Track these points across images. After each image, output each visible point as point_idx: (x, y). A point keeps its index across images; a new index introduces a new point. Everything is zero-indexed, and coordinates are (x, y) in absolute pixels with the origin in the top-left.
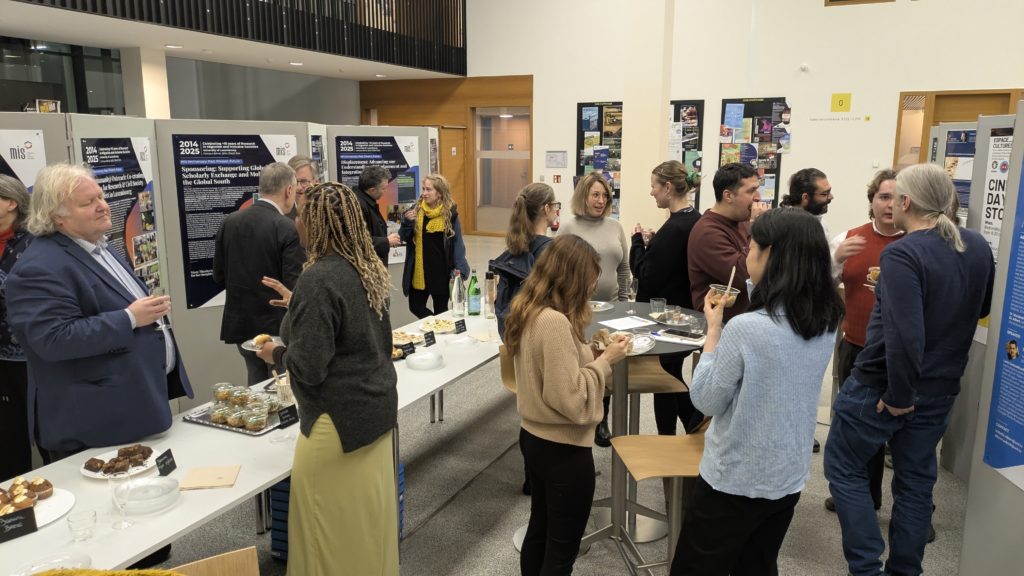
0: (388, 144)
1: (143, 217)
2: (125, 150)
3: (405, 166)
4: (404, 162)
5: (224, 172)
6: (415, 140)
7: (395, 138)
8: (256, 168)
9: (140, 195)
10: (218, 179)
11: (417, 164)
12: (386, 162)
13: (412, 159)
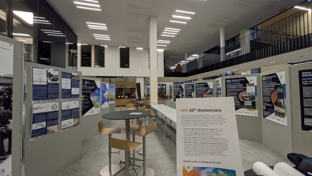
7: (276, 73)
9: (208, 90)
13: (283, 81)
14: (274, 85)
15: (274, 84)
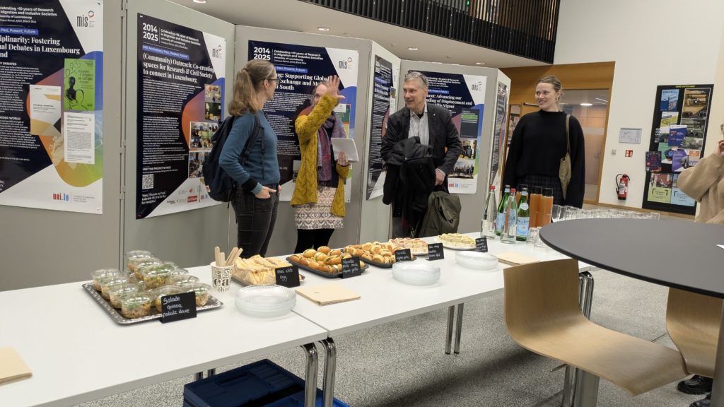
0: (456, 82)
1: (208, 107)
2: (195, 41)
3: (471, 104)
4: (470, 99)
5: (290, 79)
6: (483, 79)
7: (464, 76)
8: (319, 78)
9: (207, 87)
10: (284, 85)
11: (482, 102)
12: (453, 98)
13: (478, 97)
14: (452, 102)
15: (452, 100)
